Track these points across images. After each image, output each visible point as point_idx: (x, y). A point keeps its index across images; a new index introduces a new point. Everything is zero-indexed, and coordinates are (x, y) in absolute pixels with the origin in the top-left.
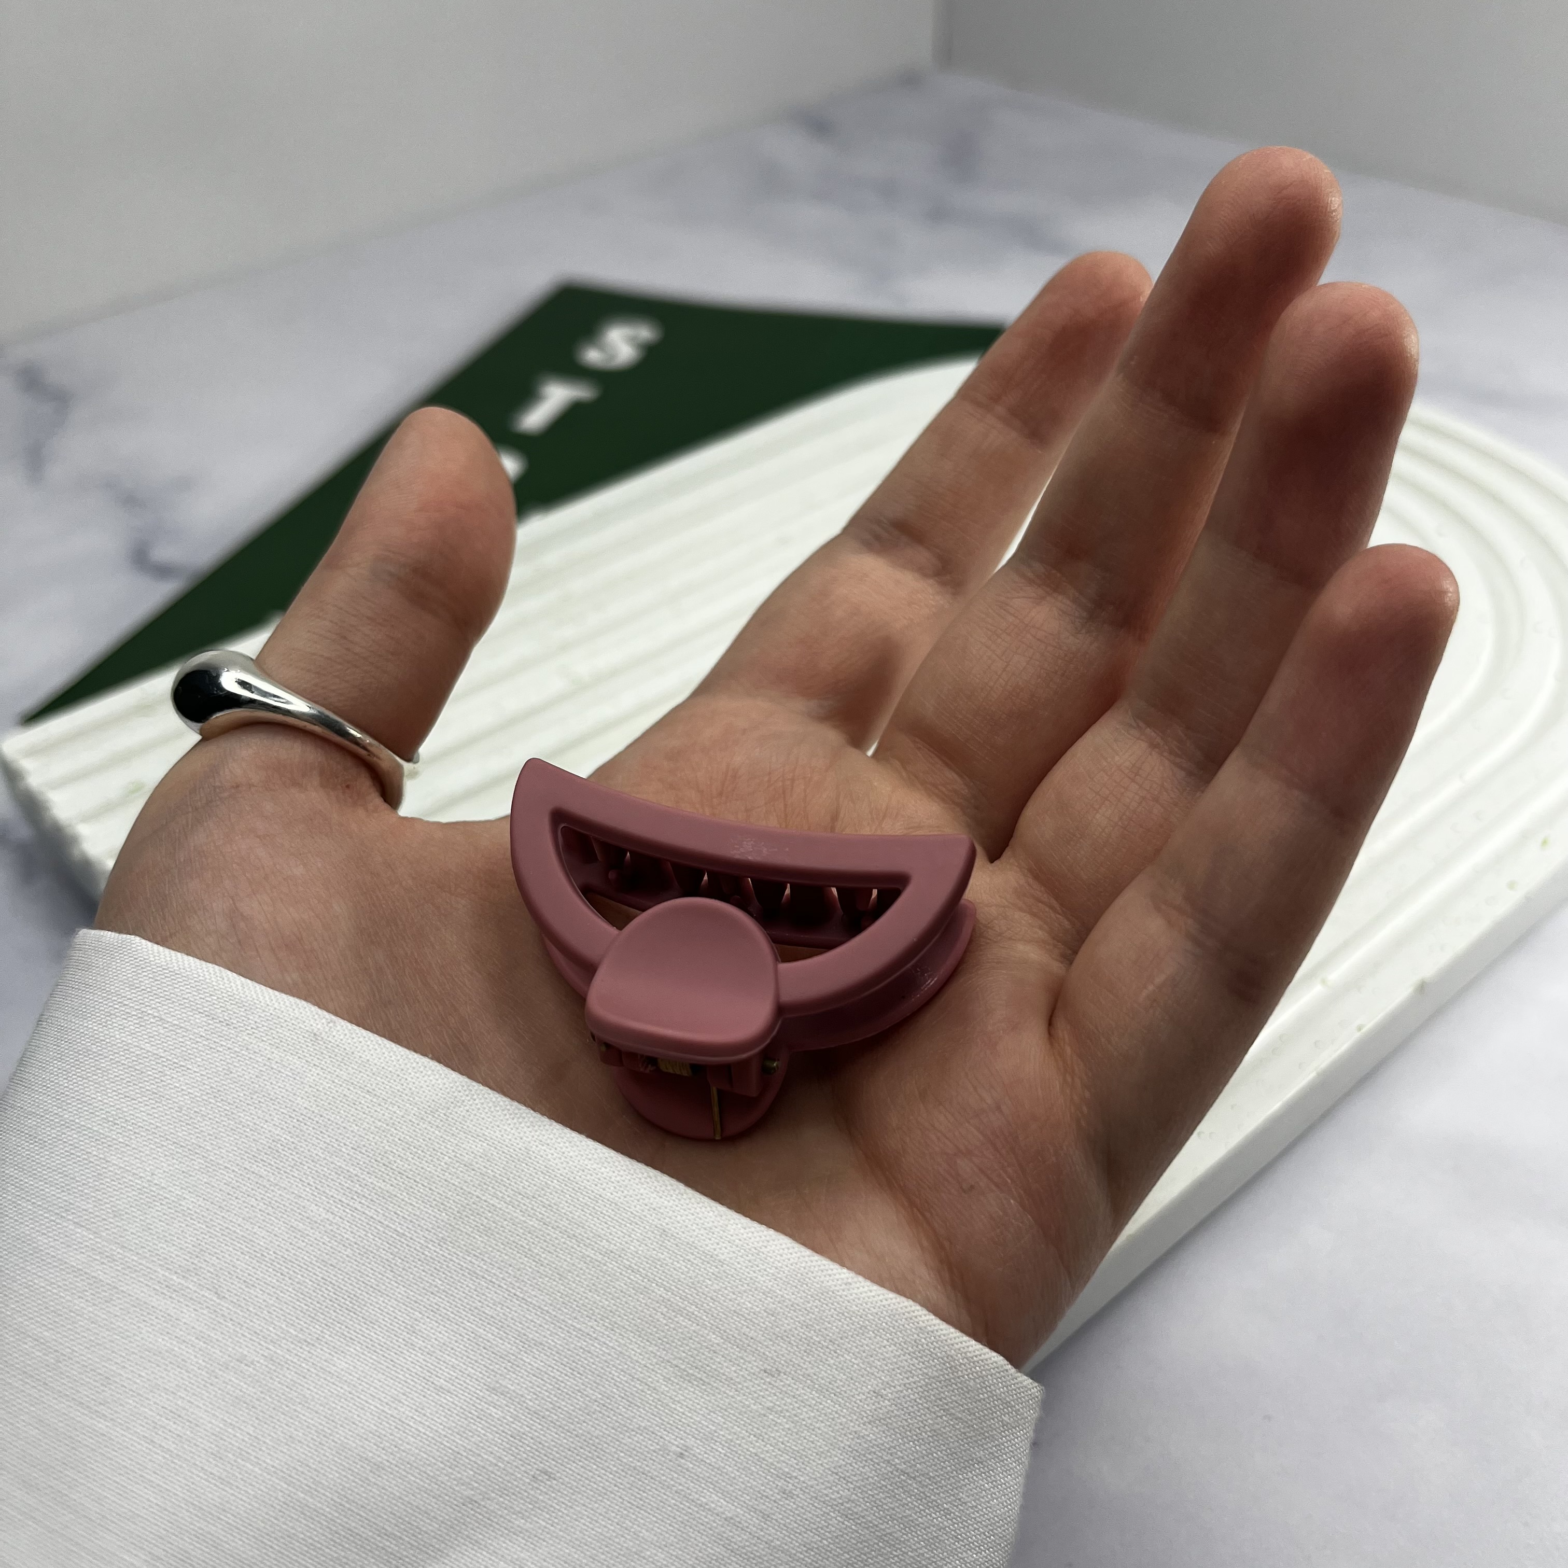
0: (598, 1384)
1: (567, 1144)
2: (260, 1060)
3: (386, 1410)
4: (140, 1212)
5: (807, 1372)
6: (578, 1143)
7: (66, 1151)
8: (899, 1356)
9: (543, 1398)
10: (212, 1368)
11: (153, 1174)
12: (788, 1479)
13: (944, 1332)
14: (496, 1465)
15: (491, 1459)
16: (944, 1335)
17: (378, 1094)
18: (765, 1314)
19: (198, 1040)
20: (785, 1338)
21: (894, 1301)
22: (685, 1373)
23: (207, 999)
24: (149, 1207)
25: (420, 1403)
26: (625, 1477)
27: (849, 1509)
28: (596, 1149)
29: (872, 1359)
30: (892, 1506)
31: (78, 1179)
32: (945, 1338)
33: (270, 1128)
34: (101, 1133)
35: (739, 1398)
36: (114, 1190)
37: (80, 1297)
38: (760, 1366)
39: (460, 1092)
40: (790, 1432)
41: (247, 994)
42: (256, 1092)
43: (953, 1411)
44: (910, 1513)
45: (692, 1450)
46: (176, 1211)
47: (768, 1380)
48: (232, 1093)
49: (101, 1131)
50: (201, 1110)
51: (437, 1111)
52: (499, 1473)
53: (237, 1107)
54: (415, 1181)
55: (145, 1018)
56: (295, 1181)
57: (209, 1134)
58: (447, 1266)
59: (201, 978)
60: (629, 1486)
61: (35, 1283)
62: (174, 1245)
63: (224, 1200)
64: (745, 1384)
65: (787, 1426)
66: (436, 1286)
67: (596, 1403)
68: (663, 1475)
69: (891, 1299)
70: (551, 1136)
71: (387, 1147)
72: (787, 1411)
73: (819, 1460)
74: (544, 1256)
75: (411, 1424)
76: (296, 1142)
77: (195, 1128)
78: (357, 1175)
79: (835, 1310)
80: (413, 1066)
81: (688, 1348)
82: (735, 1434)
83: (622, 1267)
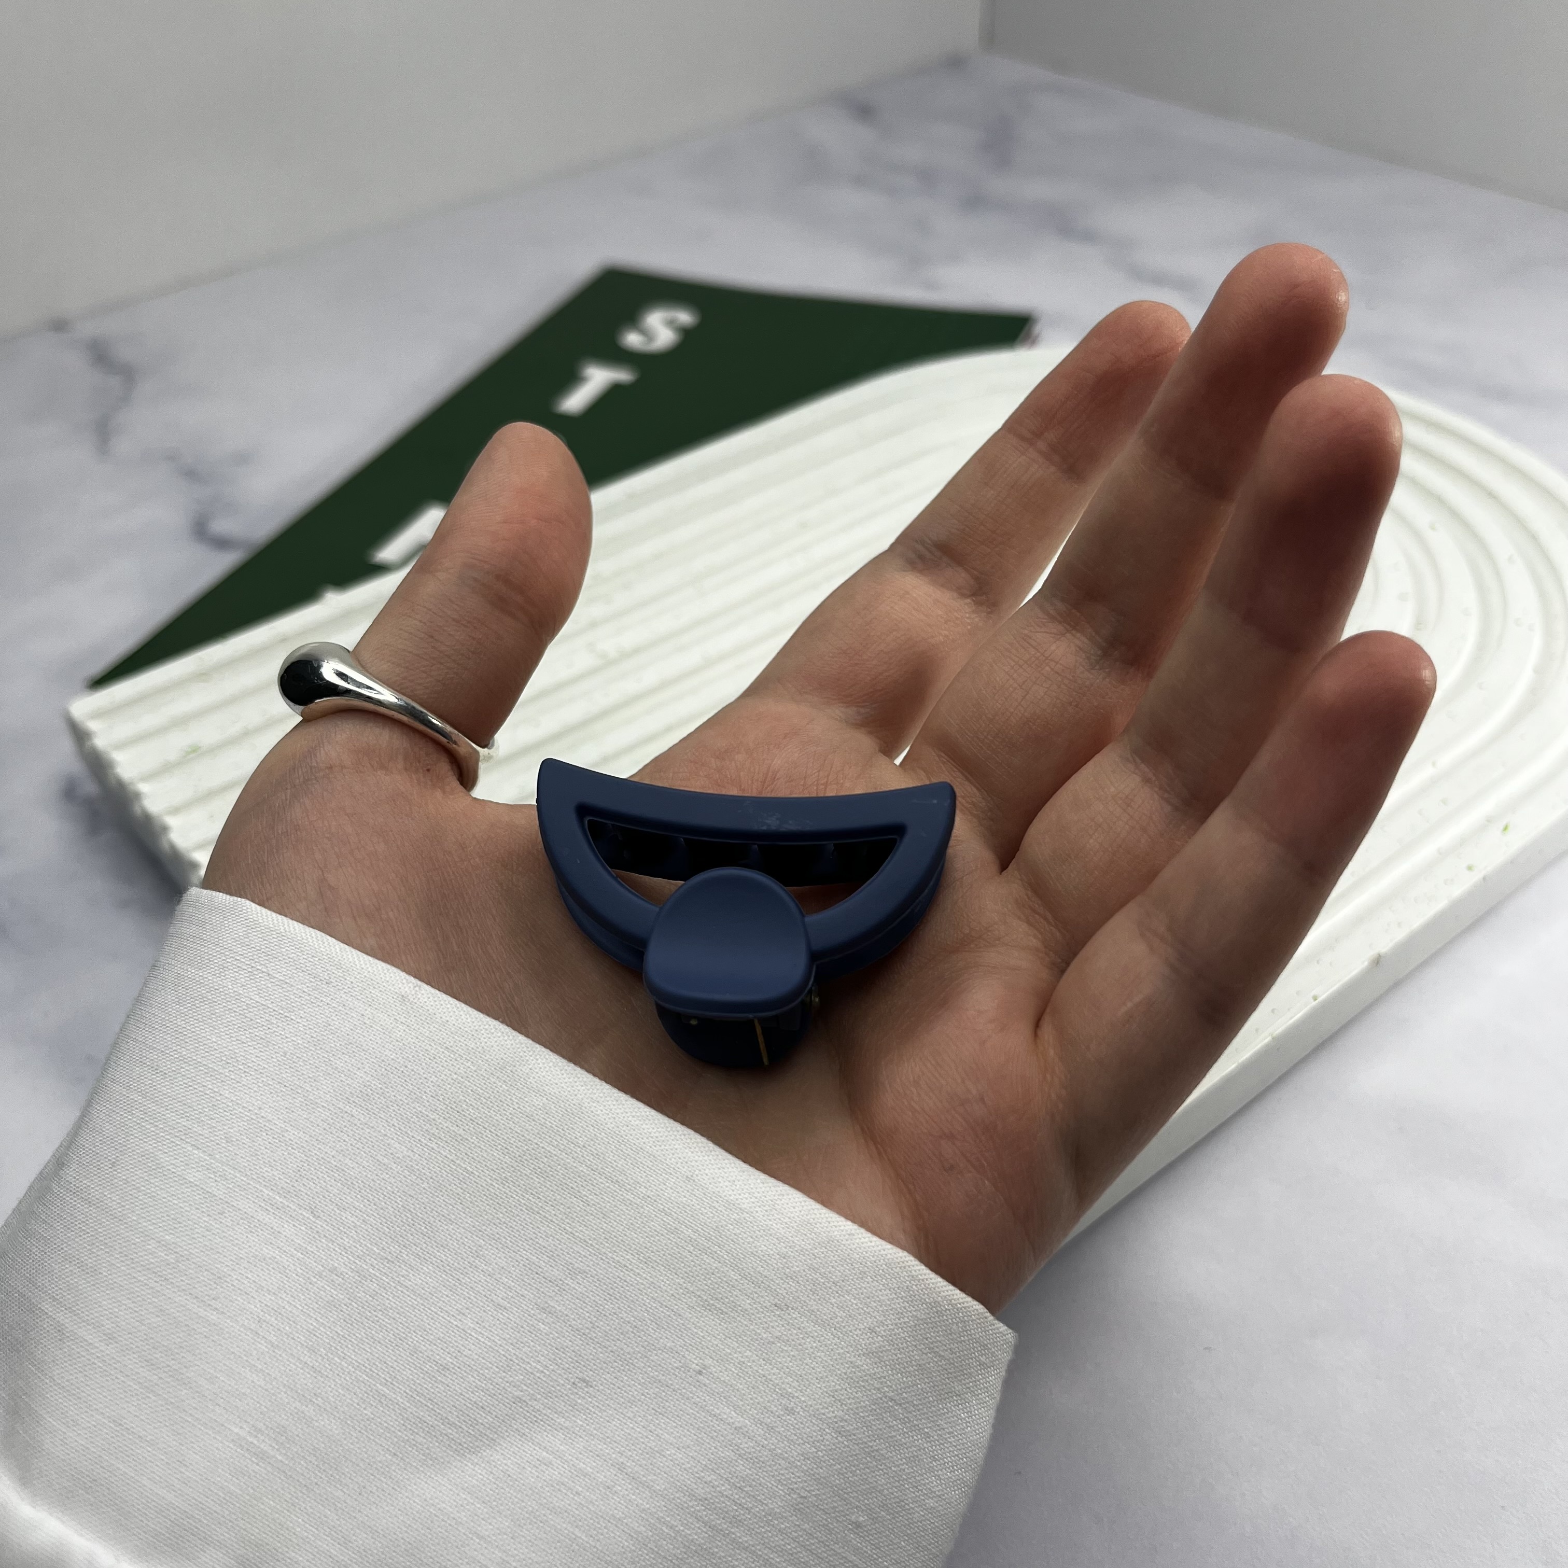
3: (452, 1321)
4: (248, 1140)
5: (811, 1308)
6: (624, 1102)
7: (185, 1083)
8: (893, 1300)
10: (308, 1276)
12: (791, 1399)
13: (933, 1281)
14: (542, 1372)
15: (538, 1367)
16: (933, 1284)
19: (301, 994)
20: (794, 1278)
21: (890, 1251)
22: (707, 1303)
23: (310, 959)
24: (257, 1136)
25: (481, 1317)
26: (651, 1388)
27: (843, 1427)
28: (639, 1108)
30: (880, 1427)
32: (933, 1286)
33: (361, 1075)
35: (752, 1327)
36: (227, 1120)
37: (197, 1209)
38: (772, 1301)
39: (524, 1052)
40: (794, 1358)
41: (344, 957)
42: (351, 1043)
43: (937, 1350)
44: (894, 1434)
45: (709, 1368)
46: (280, 1141)
47: (778, 1313)
48: (329, 1042)
49: (215, 1068)
51: (504, 1067)
52: (544, 1379)
53: (333, 1055)
54: (484, 1127)
55: (255, 972)
56: (381, 1121)
57: (309, 1077)
58: (508, 1201)
59: (304, 941)
60: (654, 1395)
62: (277, 1170)
63: (320, 1134)
64: (758, 1315)
65: (792, 1353)
66: (498, 1218)
67: (629, 1324)
68: (684, 1388)
69: (888, 1250)
71: (461, 1097)
72: (793, 1340)
73: (818, 1383)
74: (590, 1197)
75: (473, 1334)
76: (383, 1088)
77: (297, 1071)
78: (434, 1120)
79: (839, 1256)
80: (486, 1027)
81: (710, 1282)
82: (747, 1357)
83: (656, 1210)
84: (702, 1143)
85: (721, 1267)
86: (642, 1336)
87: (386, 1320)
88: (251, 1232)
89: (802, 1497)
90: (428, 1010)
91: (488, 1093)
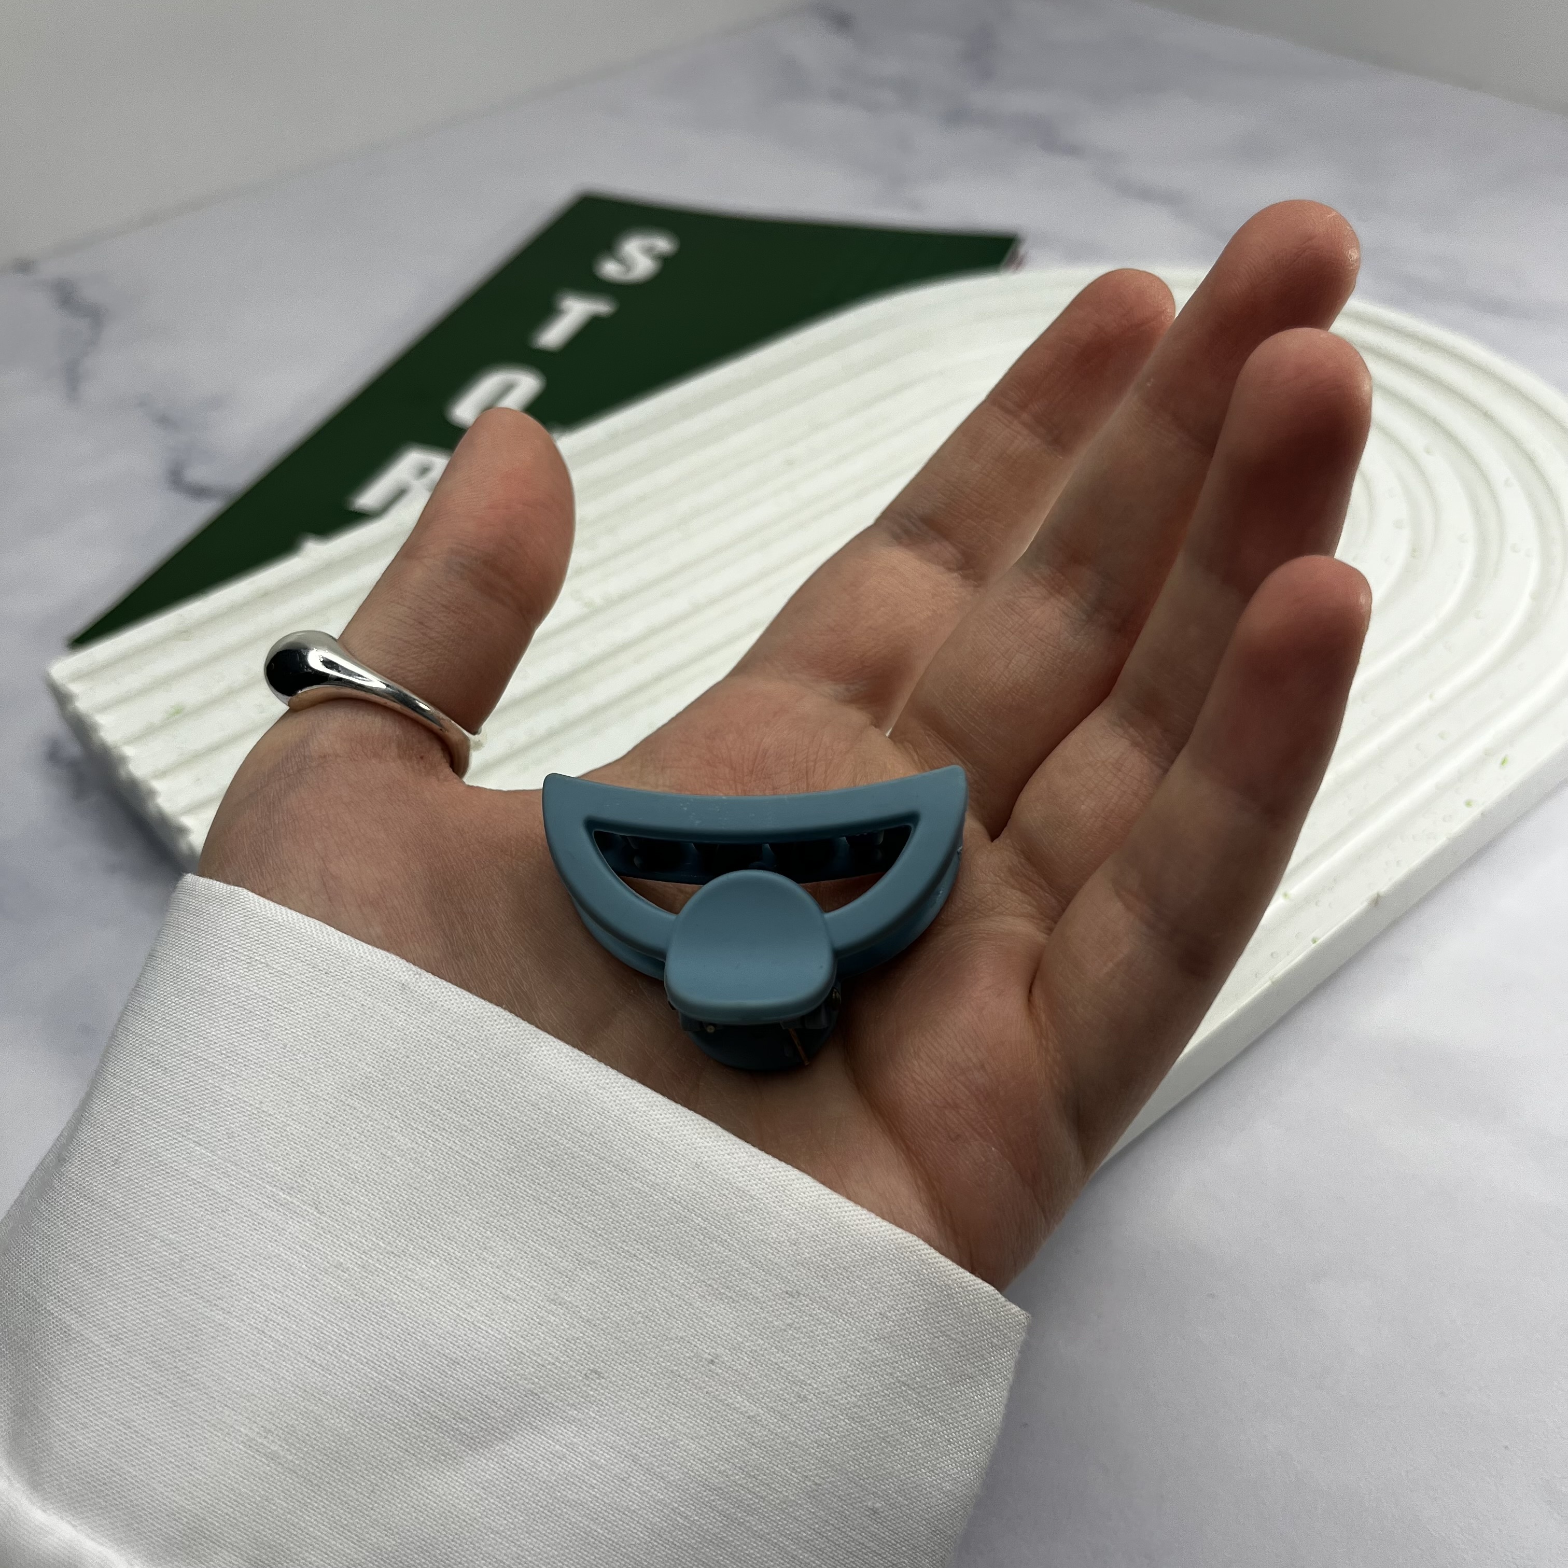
0: (642, 1299)
1: (621, 1089)
2: (355, 1006)
3: (461, 1314)
4: (250, 1135)
5: (823, 1295)
6: (631, 1088)
7: (185, 1078)
10: (314, 1273)
11: (261, 1103)
12: (803, 1386)
13: (943, 1264)
14: (554, 1364)
15: (549, 1359)
16: (943, 1267)
18: (789, 1244)
19: (299, 985)
20: (805, 1264)
21: (901, 1236)
22: (718, 1292)
23: (308, 949)
24: (258, 1131)
25: (490, 1309)
26: (663, 1378)
28: (646, 1094)
30: (894, 1412)
31: (196, 1103)
33: (363, 1067)
34: (215, 1064)
35: (763, 1315)
36: (228, 1115)
37: (200, 1206)
38: (783, 1288)
41: (343, 946)
42: (351, 1034)
43: (949, 1333)
44: (908, 1418)
45: (721, 1357)
46: (282, 1136)
47: (789, 1300)
48: (329, 1033)
49: (215, 1062)
50: (302, 1048)
51: (508, 1056)
52: (556, 1371)
53: (334, 1046)
54: (488, 1117)
55: (253, 963)
56: (384, 1114)
57: (310, 1070)
58: (515, 1192)
59: (303, 930)
60: (666, 1386)
61: (161, 1192)
63: (323, 1128)
64: (769, 1303)
65: (804, 1340)
66: (505, 1210)
67: (640, 1315)
68: (696, 1378)
71: (465, 1087)
72: (805, 1327)
73: (831, 1370)
74: (598, 1186)
75: (482, 1327)
76: (386, 1079)
77: (297, 1063)
78: (438, 1111)
79: (849, 1242)
80: (489, 1014)
81: (721, 1270)
82: (759, 1345)
83: (665, 1198)
84: (711, 1128)
85: (731, 1255)
86: (653, 1326)
87: (394, 1315)
88: (255, 1229)
89: (816, 1484)
90: (429, 998)
91: (492, 1082)
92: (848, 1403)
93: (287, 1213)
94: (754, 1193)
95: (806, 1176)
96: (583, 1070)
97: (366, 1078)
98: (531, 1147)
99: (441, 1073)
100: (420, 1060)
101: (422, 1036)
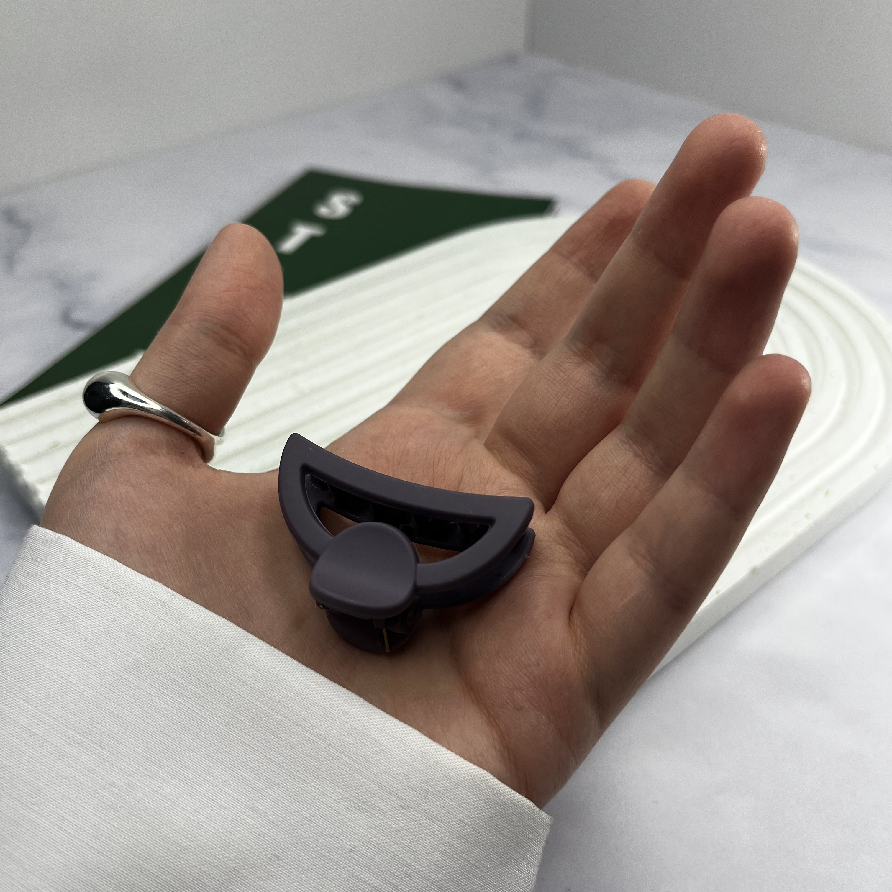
0: (309, 809)
2: (132, 615)
4: (60, 697)
5: (424, 808)
8: (476, 801)
9: (277, 815)
10: (96, 788)
11: (69, 676)
12: (409, 867)
13: (502, 788)
14: (249, 850)
15: (246, 847)
17: (197, 638)
18: (403, 775)
19: (98, 600)
20: (413, 788)
21: (476, 770)
22: (357, 805)
23: (105, 577)
24: (66, 694)
25: (210, 814)
26: (320, 861)
29: (461, 802)
30: (466, 883)
34: (41, 650)
35: (385, 821)
36: (47, 683)
37: (25, 743)
38: (398, 804)
39: (242, 639)
40: (412, 841)
41: (127, 576)
42: (129, 633)
43: (503, 832)
45: (357, 848)
46: (81, 698)
47: (402, 811)
48: (115, 632)
50: (97, 641)
51: (228, 650)
52: (250, 855)
53: (117, 640)
54: (214, 689)
55: (69, 585)
56: (147, 685)
57: (101, 655)
58: (229, 738)
59: (101, 564)
60: (321, 866)
62: (78, 717)
63: (107, 693)
64: (389, 813)
67: (307, 819)
68: (341, 861)
69: (474, 769)
70: (291, 668)
71: (200, 669)
72: (411, 829)
73: (427, 857)
74: (283, 735)
75: (204, 825)
76: (149, 663)
77: (93, 651)
78: (182, 684)
79: (442, 774)
80: (217, 623)
81: (359, 791)
82: (382, 840)
83: (325, 744)
84: (356, 699)
85: (366, 782)
87: (147, 817)
88: (60, 759)
90: (180, 611)
91: (217, 667)
92: (437, 878)
93: (81, 749)
94: (382, 742)
95: (416, 731)
96: (276, 661)
97: (137, 661)
98: (240, 709)
99: (185, 660)
100: (172, 650)
101: (174, 635)
